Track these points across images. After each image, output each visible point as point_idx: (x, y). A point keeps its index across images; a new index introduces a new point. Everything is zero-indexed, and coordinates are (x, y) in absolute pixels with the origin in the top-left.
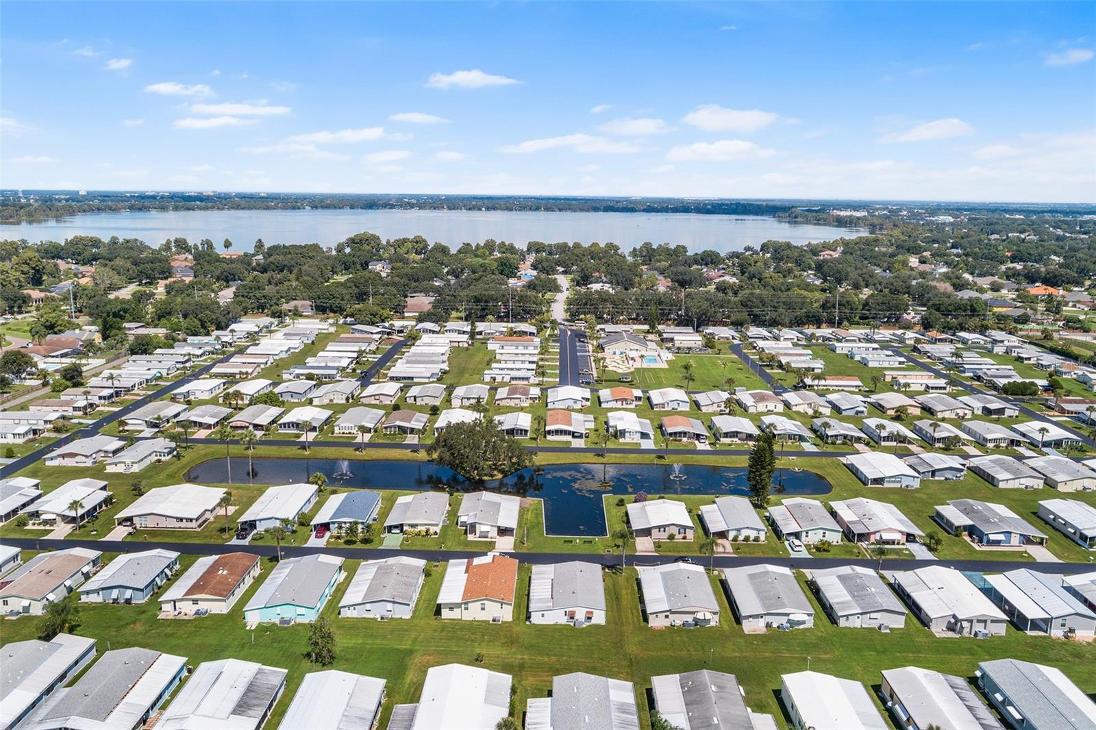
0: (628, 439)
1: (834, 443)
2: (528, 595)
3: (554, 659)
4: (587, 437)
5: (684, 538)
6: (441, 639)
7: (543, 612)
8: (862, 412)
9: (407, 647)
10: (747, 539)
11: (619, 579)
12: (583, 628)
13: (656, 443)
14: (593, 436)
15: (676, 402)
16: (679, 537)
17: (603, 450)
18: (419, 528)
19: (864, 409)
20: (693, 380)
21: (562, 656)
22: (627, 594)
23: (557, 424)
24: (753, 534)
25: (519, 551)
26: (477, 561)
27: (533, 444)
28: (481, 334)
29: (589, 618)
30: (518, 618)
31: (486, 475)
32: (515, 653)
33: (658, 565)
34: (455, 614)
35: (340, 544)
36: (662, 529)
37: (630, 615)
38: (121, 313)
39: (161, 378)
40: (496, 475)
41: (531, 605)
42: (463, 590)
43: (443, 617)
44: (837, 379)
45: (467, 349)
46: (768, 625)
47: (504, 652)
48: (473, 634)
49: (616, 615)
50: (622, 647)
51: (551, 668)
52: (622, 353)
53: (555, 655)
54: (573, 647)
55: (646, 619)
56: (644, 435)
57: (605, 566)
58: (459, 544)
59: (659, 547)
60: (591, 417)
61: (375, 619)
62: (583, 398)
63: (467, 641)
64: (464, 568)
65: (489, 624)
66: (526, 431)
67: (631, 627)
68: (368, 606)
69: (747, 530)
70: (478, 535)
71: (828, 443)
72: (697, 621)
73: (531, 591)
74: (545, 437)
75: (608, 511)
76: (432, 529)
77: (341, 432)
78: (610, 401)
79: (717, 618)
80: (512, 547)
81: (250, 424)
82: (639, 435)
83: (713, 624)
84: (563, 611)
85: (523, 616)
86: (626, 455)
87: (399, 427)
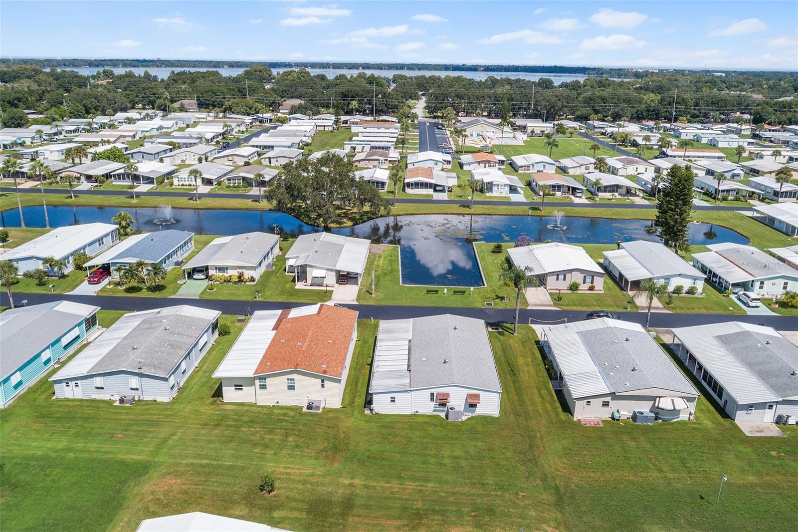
0: (496, 193)
1: (725, 199)
2: (371, 365)
3: (411, 485)
4: (450, 191)
5: (592, 289)
6: (209, 442)
7: (392, 394)
8: (738, 175)
9: (143, 457)
10: (678, 290)
11: (511, 341)
12: (463, 422)
13: (526, 197)
14: (457, 191)
15: (542, 164)
16: (584, 288)
17: (470, 202)
18: (230, 272)
19: (742, 172)
20: (557, 146)
21: (428, 481)
22: (528, 365)
23: (418, 177)
24: (687, 284)
25: (365, 303)
26: (294, 313)
27: (391, 197)
28: (347, 123)
29: (473, 406)
30: (352, 403)
31: (333, 222)
32: (339, 474)
33: (564, 322)
34: (247, 395)
35: (119, 292)
36: (561, 277)
37: (538, 399)
38: (16, 102)
39: (22, 144)
40: (344, 222)
41: (374, 382)
42: (261, 356)
43: (225, 400)
44: (698, 151)
45: (332, 132)
46: (780, 421)
47: (320, 471)
48: (270, 432)
49: (516, 398)
50: (534, 461)
51: (405, 509)
52: (478, 135)
53: (414, 479)
54: (447, 461)
55: (567, 408)
56: (513, 189)
57: (488, 324)
58: (283, 293)
59: (560, 299)
60: (454, 175)
61: (110, 403)
62: (445, 161)
63: (255, 445)
64: (273, 322)
65: (302, 414)
66: (383, 184)
67: (544, 421)
68: (99, 381)
69: (679, 278)
70: (309, 281)
71: (718, 199)
72: (657, 412)
73: (376, 358)
74: (404, 190)
75: (482, 259)
76: (247, 274)
77: (181, 183)
78: (473, 163)
79: (692, 407)
80: (355, 297)
81: (81, 174)
82: (507, 189)
83: (684, 417)
84: (428, 392)
85: (360, 400)
86: (494, 207)
87: (244, 179)
